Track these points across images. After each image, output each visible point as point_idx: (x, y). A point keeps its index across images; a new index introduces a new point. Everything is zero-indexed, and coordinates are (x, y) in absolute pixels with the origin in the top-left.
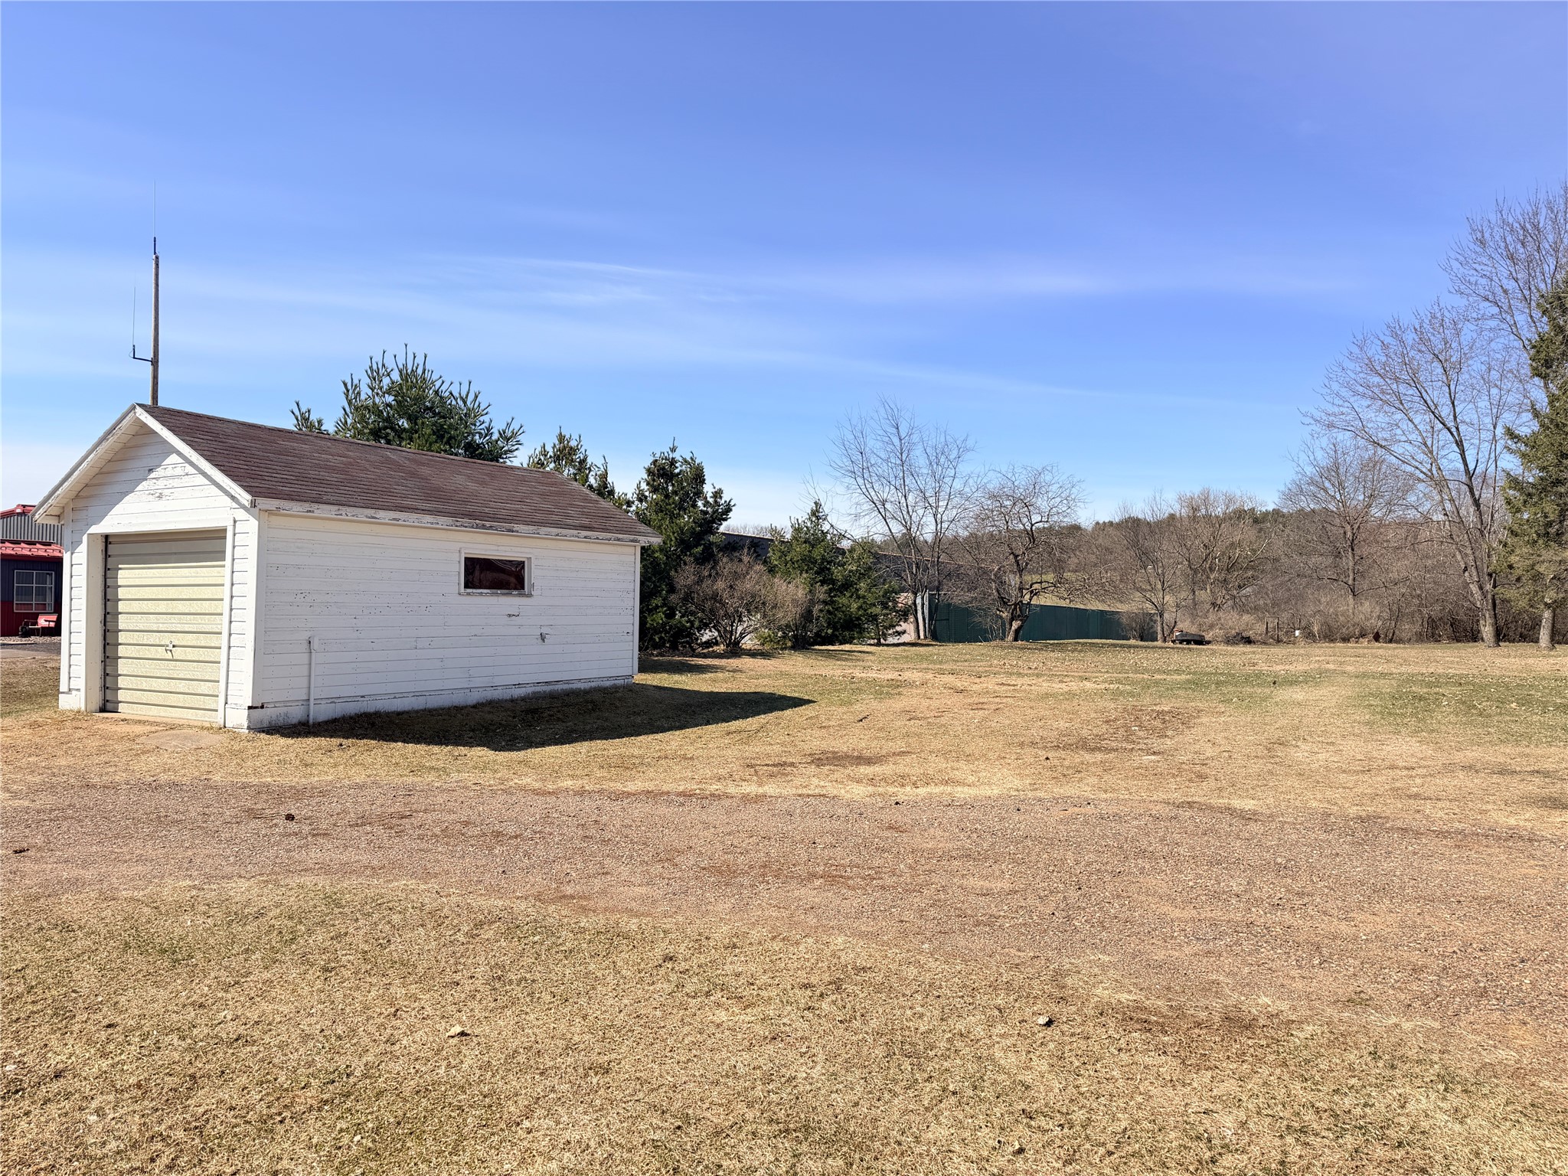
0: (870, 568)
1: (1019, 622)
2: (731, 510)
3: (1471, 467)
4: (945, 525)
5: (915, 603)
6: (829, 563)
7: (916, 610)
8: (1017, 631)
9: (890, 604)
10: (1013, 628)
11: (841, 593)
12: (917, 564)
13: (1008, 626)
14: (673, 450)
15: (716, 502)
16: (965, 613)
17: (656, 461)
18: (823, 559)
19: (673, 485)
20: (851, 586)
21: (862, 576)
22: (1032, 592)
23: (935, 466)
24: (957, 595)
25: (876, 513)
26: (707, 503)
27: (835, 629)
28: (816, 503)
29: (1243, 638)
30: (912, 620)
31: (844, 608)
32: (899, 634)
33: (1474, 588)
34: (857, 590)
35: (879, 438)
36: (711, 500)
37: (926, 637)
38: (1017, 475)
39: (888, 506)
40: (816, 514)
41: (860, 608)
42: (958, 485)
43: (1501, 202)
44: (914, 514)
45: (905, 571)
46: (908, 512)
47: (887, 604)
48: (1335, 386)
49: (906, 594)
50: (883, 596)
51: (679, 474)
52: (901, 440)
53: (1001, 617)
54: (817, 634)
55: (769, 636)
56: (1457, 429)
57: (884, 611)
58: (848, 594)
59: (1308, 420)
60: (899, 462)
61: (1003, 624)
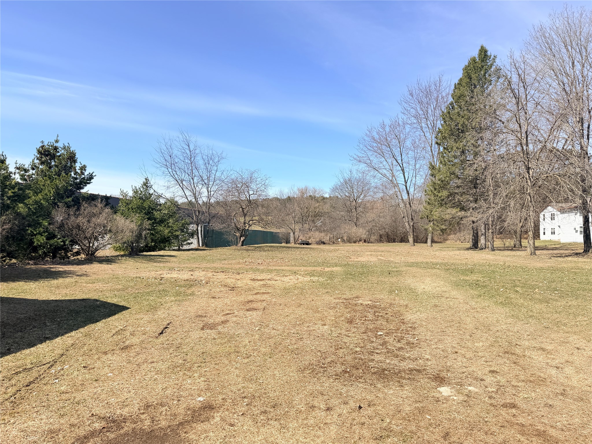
0: (175, 212)
1: (244, 238)
2: (93, 178)
3: (406, 179)
4: (212, 193)
5: (197, 230)
6: (152, 209)
7: (198, 233)
8: (243, 242)
9: (185, 230)
10: (241, 240)
11: (159, 224)
12: (199, 211)
13: (239, 240)
14: (57, 141)
15: (82, 172)
16: (220, 234)
17: (44, 146)
18: (149, 207)
19: (55, 162)
20: (165, 221)
21: (171, 216)
22: (249, 225)
23: (207, 165)
24: (217, 226)
25: (178, 186)
26: (76, 173)
27: (155, 242)
28: (146, 179)
29: (322, 242)
30: (196, 237)
31: (161, 233)
32: (189, 244)
33: (407, 224)
34: (168, 223)
35: (179, 150)
36: (79, 171)
37: (203, 246)
38: (243, 173)
39: (184, 183)
40: (146, 184)
41: (170, 232)
42: (218, 174)
43: (419, 80)
44: (197, 188)
45: (192, 214)
46: (194, 186)
47: (183, 230)
48: (361, 146)
49: (193, 225)
50: (182, 226)
51: (60, 156)
52: (190, 152)
53: (236, 235)
54: (146, 246)
55: (119, 246)
56: (402, 164)
57: (182, 233)
58: (163, 225)
59: (352, 159)
60: (189, 162)
61: (237, 239)
